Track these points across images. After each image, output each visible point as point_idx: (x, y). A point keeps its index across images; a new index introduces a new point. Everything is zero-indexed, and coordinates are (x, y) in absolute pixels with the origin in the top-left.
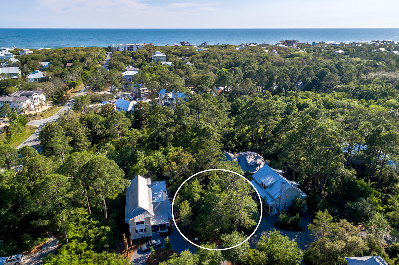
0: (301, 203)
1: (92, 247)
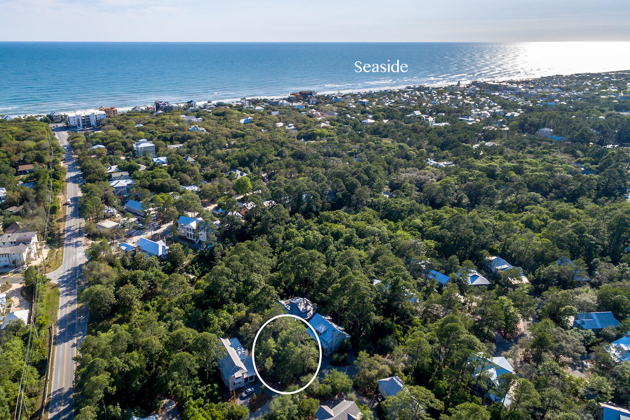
0: (347, 344)
1: (208, 400)
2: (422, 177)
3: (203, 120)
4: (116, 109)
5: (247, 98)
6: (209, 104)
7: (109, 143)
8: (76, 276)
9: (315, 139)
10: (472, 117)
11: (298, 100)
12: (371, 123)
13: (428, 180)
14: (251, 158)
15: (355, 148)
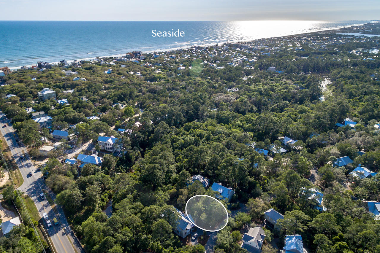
0: (236, 196)
2: (228, 98)
3: (79, 73)
4: (9, 68)
5: (100, 57)
6: (76, 62)
7: (18, 93)
8: (39, 187)
9: (157, 81)
10: (234, 63)
11: (132, 57)
12: (183, 69)
13: (231, 99)
14: (125, 95)
15: (184, 84)
